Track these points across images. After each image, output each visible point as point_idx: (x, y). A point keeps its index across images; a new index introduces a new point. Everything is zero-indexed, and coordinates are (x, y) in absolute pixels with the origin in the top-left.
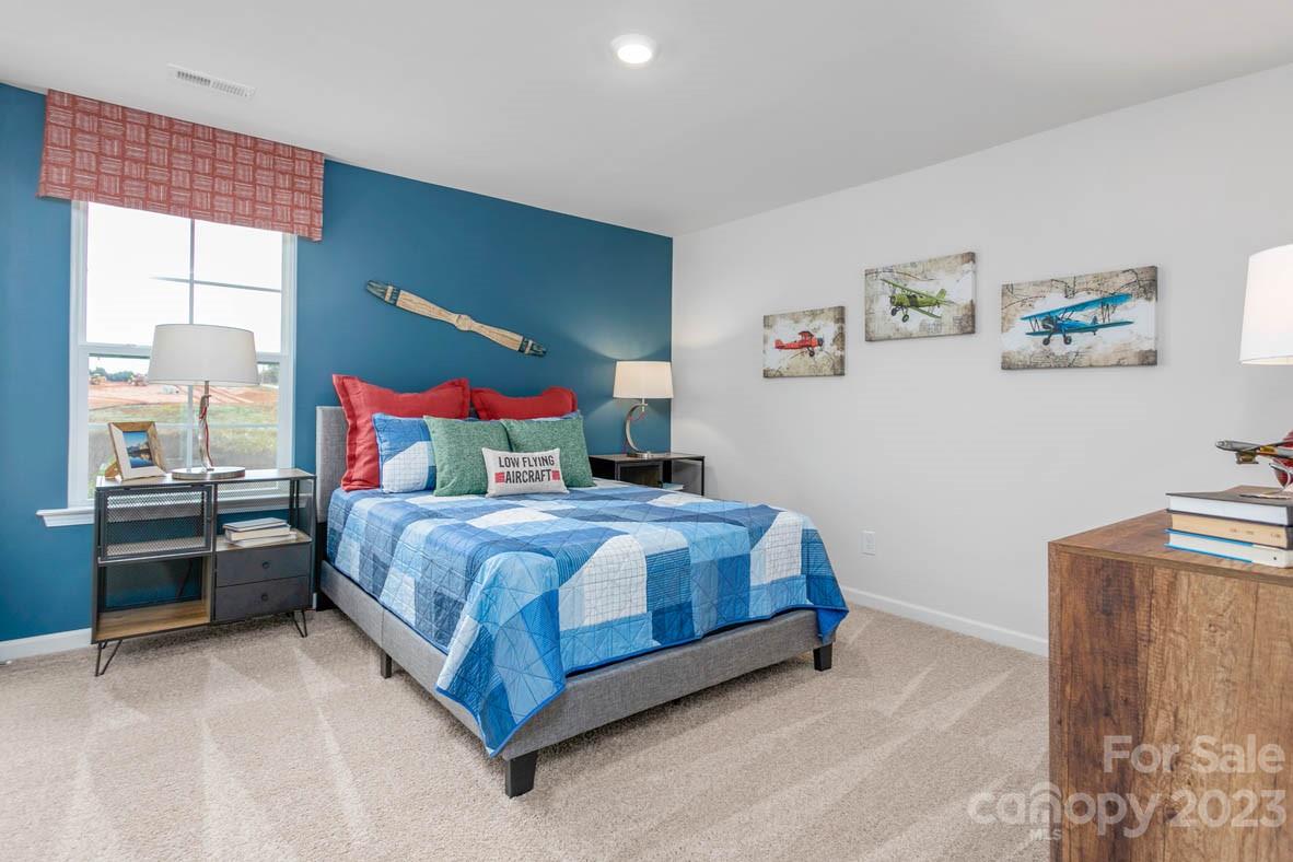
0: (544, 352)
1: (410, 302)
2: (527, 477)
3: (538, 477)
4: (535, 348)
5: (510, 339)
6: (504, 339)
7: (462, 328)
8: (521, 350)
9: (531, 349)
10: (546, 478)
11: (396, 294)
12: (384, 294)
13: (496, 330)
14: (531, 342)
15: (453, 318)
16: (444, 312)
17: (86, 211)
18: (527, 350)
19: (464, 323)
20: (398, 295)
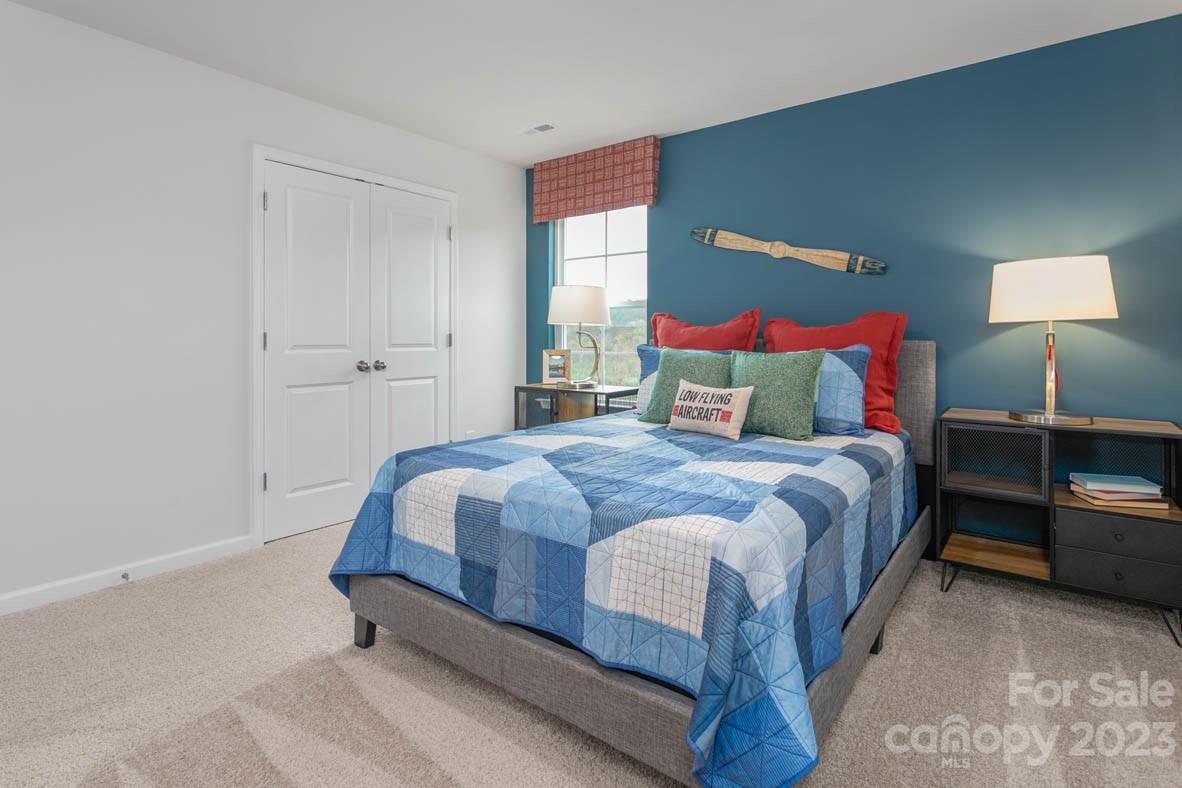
0: (883, 269)
1: (728, 240)
2: (696, 413)
3: (705, 415)
4: (868, 265)
5: (834, 259)
6: (826, 260)
7: (775, 256)
8: (850, 270)
9: (863, 266)
10: (713, 418)
11: (713, 235)
12: (704, 237)
13: (814, 251)
14: (861, 259)
15: (765, 247)
16: (757, 243)
17: (563, 225)
18: (858, 269)
19: (779, 250)
20: (714, 236)
